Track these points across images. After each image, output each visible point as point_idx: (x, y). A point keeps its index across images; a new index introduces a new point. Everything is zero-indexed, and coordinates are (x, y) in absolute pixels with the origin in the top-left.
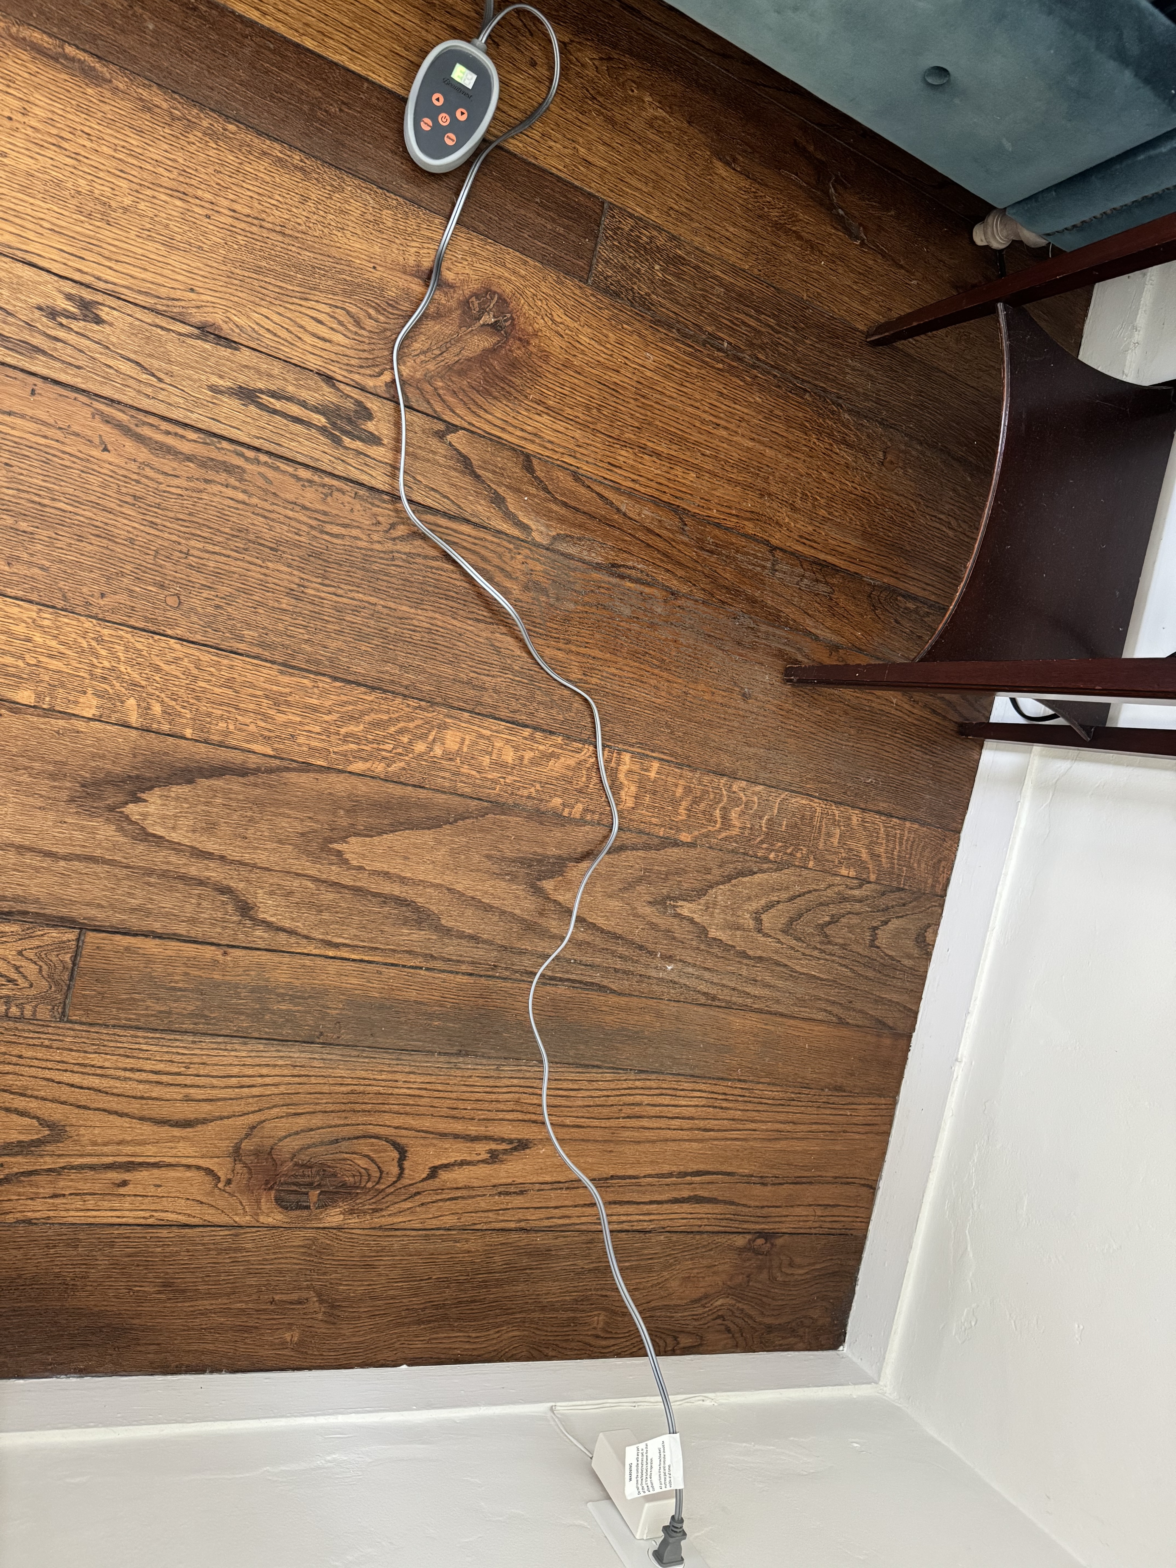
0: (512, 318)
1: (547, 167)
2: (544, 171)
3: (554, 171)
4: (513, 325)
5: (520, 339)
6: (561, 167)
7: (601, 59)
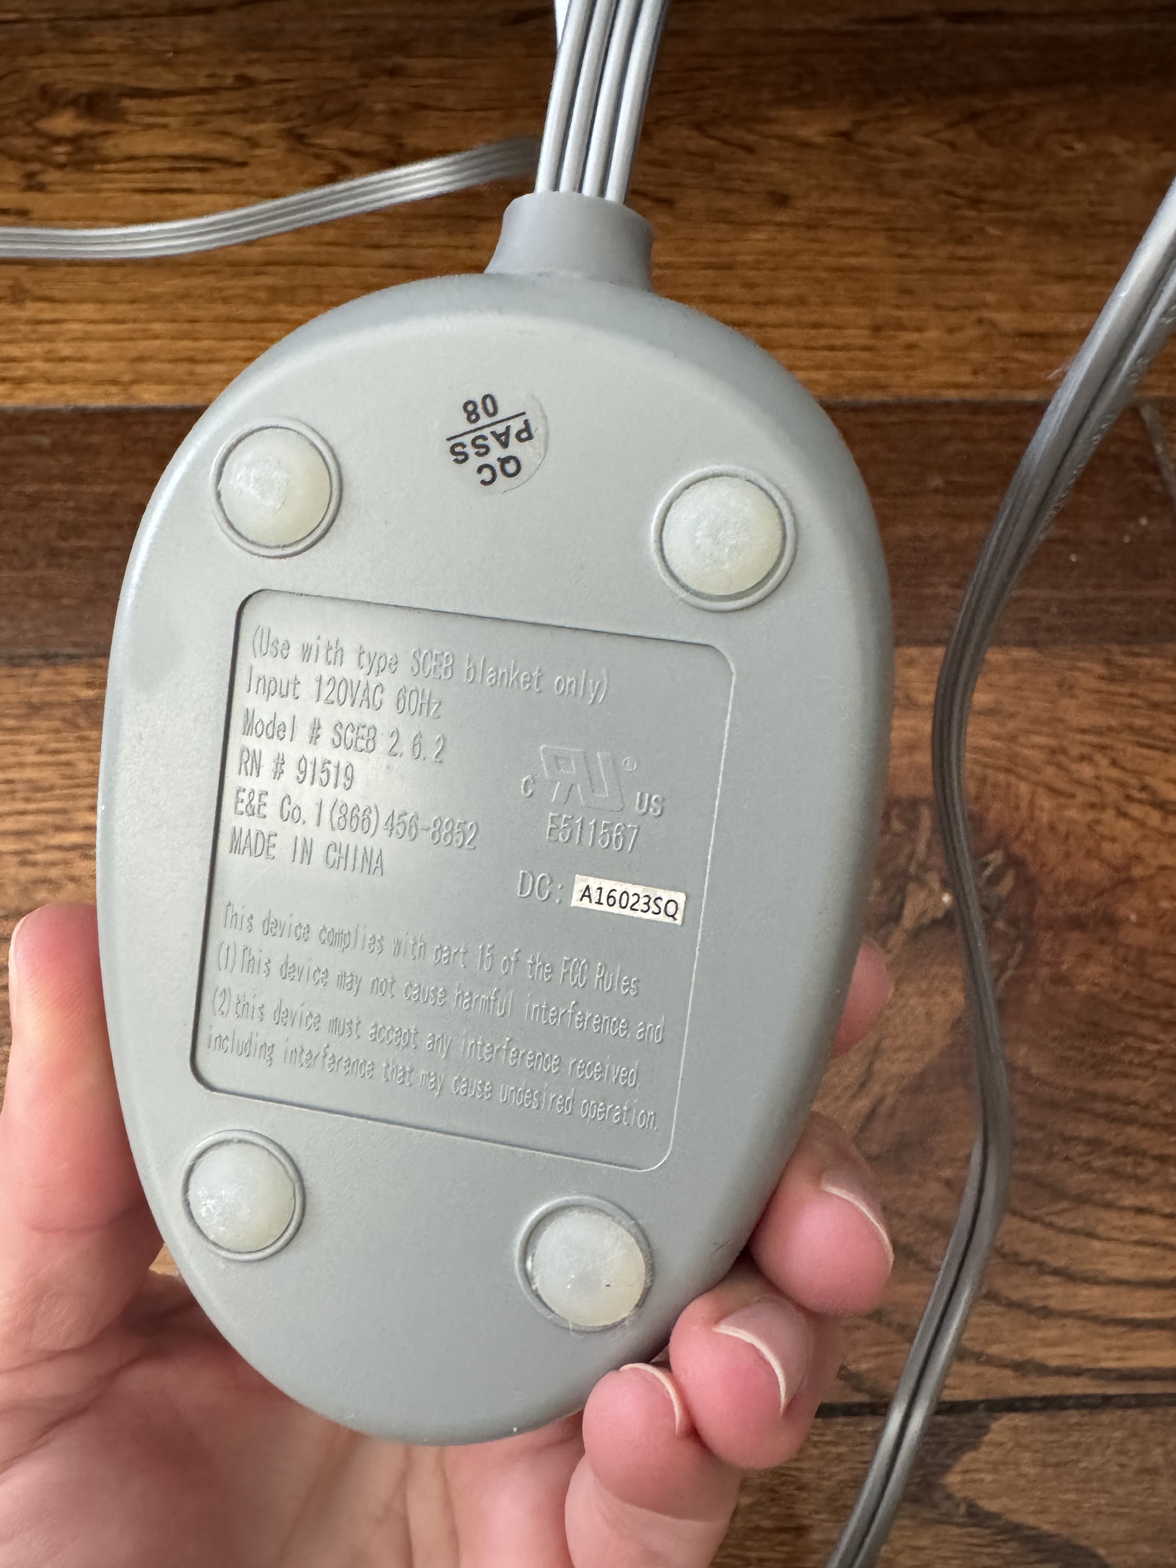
0: (1013, 862)
1: (926, 394)
2: (920, 407)
3: (951, 395)
4: (1026, 882)
5: (1077, 923)
6: (965, 378)
7: (952, 125)
